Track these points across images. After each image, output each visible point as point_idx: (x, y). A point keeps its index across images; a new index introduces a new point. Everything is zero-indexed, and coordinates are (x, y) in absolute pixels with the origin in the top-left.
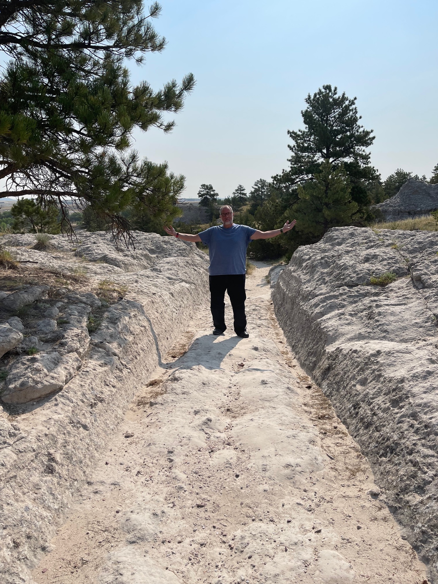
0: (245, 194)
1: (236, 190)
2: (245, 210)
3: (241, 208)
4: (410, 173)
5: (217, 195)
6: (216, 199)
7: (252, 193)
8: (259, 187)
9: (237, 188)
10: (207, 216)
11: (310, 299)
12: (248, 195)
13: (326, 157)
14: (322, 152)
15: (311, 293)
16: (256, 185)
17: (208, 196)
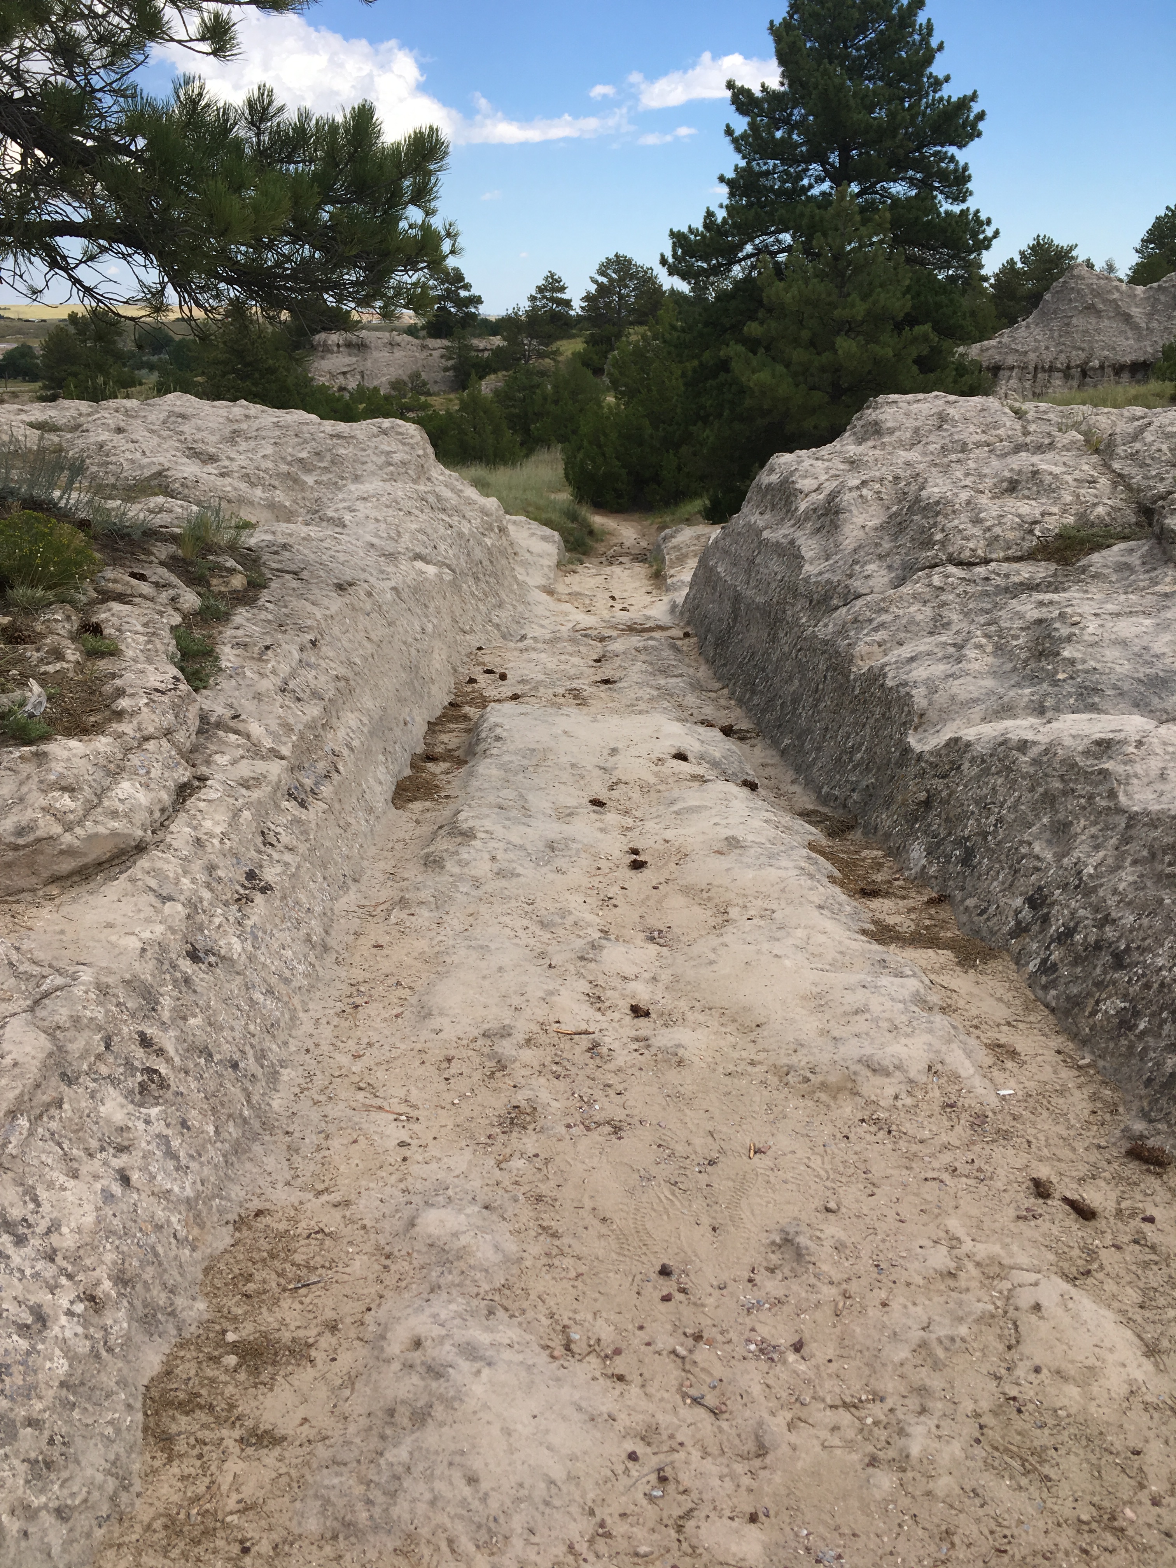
0: (567, 303)
1: (540, 290)
2: (569, 353)
3: (554, 347)
4: (1071, 248)
5: (477, 300)
6: (474, 316)
7: (588, 298)
8: (611, 280)
9: (541, 282)
10: (446, 369)
11: (837, 608)
12: (577, 307)
13: (839, 177)
14: (824, 162)
15: (839, 589)
16: (602, 273)
17: (449, 305)
